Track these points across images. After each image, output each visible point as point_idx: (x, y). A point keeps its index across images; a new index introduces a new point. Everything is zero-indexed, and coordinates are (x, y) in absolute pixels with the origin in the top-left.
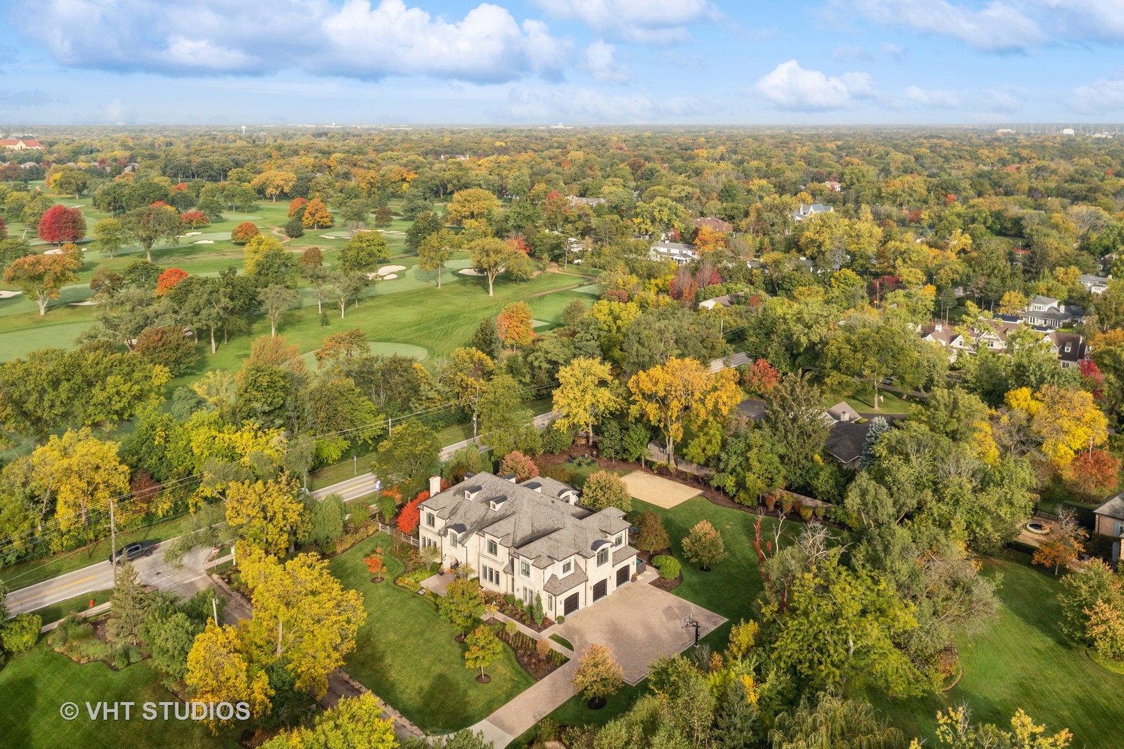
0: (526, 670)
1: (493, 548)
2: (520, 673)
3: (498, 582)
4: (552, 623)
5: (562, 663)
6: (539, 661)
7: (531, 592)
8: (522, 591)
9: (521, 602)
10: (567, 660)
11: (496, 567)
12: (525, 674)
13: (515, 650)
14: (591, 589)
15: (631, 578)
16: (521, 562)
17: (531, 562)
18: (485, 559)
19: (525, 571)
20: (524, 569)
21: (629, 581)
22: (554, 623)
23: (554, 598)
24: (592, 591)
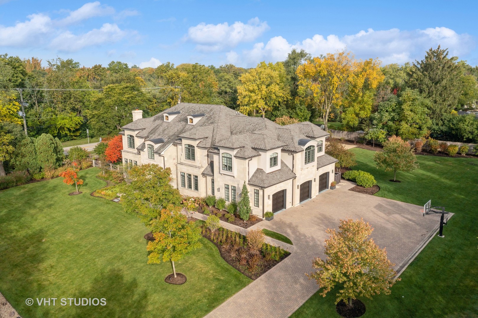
0: (235, 267)
1: (191, 153)
2: (227, 270)
3: (196, 188)
4: (259, 220)
5: (282, 259)
6: (252, 256)
7: (234, 190)
8: (223, 190)
9: (222, 201)
10: (287, 254)
11: (194, 172)
12: (234, 271)
13: (219, 245)
14: (298, 188)
15: (330, 185)
16: (222, 157)
17: (233, 153)
18: (183, 167)
19: (226, 166)
20: (226, 164)
21: (328, 189)
22: (262, 220)
23: (261, 192)
24: (299, 190)
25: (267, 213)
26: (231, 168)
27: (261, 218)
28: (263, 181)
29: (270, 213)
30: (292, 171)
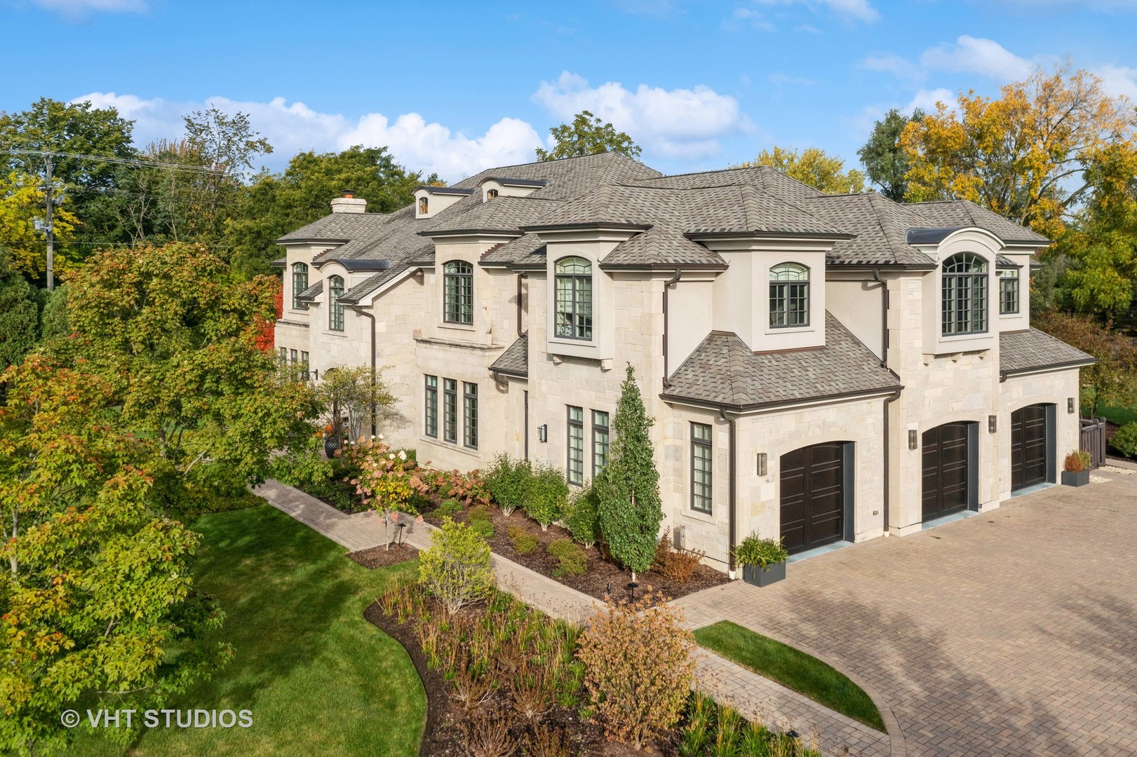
1: (461, 298)
3: (472, 439)
4: (708, 579)
7: (604, 429)
9: (554, 485)
11: (466, 368)
13: (443, 690)
14: (912, 446)
15: (1060, 467)
16: (557, 276)
17: (599, 251)
18: (434, 351)
19: (570, 317)
20: (569, 310)
21: (1053, 480)
22: (724, 579)
23: (720, 436)
24: (918, 453)
25: (750, 546)
26: (589, 321)
27: (723, 568)
28: (730, 378)
29: (769, 545)
30: (883, 365)
